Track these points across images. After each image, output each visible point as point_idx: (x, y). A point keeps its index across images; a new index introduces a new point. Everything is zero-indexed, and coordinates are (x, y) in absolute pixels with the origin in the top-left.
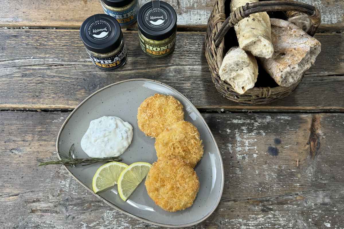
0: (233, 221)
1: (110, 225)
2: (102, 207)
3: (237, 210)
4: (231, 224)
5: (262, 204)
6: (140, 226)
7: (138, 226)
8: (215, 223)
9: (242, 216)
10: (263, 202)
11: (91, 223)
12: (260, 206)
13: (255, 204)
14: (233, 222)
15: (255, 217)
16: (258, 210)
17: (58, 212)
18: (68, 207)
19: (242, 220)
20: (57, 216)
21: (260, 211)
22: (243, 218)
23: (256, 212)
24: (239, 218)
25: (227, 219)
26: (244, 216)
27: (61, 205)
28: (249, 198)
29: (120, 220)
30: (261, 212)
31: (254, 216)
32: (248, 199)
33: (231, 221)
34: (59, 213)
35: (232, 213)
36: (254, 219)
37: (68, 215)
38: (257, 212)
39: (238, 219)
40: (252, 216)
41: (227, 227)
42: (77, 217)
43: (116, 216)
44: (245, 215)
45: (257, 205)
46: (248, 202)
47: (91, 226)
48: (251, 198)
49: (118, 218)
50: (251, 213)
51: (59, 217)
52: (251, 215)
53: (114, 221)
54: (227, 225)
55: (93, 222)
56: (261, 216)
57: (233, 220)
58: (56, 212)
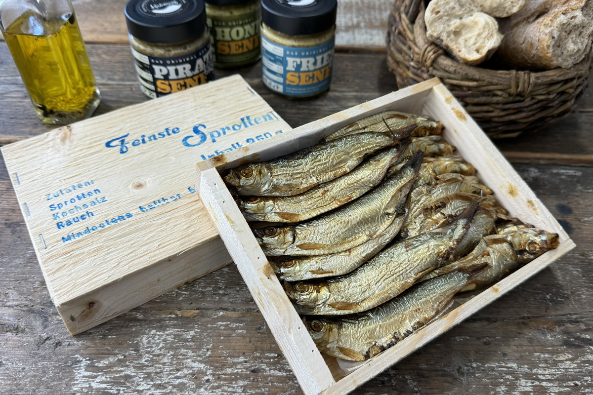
0: (494, 367)
1: (152, 366)
2: (139, 320)
3: (498, 340)
4: (488, 375)
5: (563, 328)
6: (236, 371)
7: (229, 371)
8: (444, 371)
9: (515, 356)
10: (564, 325)
11: (103, 358)
12: (559, 333)
13: (544, 328)
14: (493, 369)
15: (550, 358)
16: (554, 343)
17: (20, 330)
18: (50, 319)
19: (516, 365)
20: (15, 338)
21: (562, 345)
22: (518, 360)
23: (549, 346)
24: (508, 360)
25: (476, 361)
26: (521, 357)
27: (33, 312)
28: (526, 315)
29: (181, 355)
30: (565, 347)
31: (546, 356)
32: (524, 318)
33: (489, 367)
34: (23, 331)
35: (486, 347)
36: (549, 363)
37: (45, 337)
38: (553, 346)
39: (506, 364)
40: (542, 356)
41: (479, 382)
42: (68, 343)
43: (172, 343)
44: (523, 354)
45: (551, 330)
46: (524, 323)
47: (100, 365)
48: (529, 315)
49: (178, 348)
50: (537, 348)
51: (20, 341)
52: (538, 354)
53: (164, 355)
54: (477, 377)
55: (107, 357)
56: (567, 358)
57: (493, 365)
58: (17, 328)
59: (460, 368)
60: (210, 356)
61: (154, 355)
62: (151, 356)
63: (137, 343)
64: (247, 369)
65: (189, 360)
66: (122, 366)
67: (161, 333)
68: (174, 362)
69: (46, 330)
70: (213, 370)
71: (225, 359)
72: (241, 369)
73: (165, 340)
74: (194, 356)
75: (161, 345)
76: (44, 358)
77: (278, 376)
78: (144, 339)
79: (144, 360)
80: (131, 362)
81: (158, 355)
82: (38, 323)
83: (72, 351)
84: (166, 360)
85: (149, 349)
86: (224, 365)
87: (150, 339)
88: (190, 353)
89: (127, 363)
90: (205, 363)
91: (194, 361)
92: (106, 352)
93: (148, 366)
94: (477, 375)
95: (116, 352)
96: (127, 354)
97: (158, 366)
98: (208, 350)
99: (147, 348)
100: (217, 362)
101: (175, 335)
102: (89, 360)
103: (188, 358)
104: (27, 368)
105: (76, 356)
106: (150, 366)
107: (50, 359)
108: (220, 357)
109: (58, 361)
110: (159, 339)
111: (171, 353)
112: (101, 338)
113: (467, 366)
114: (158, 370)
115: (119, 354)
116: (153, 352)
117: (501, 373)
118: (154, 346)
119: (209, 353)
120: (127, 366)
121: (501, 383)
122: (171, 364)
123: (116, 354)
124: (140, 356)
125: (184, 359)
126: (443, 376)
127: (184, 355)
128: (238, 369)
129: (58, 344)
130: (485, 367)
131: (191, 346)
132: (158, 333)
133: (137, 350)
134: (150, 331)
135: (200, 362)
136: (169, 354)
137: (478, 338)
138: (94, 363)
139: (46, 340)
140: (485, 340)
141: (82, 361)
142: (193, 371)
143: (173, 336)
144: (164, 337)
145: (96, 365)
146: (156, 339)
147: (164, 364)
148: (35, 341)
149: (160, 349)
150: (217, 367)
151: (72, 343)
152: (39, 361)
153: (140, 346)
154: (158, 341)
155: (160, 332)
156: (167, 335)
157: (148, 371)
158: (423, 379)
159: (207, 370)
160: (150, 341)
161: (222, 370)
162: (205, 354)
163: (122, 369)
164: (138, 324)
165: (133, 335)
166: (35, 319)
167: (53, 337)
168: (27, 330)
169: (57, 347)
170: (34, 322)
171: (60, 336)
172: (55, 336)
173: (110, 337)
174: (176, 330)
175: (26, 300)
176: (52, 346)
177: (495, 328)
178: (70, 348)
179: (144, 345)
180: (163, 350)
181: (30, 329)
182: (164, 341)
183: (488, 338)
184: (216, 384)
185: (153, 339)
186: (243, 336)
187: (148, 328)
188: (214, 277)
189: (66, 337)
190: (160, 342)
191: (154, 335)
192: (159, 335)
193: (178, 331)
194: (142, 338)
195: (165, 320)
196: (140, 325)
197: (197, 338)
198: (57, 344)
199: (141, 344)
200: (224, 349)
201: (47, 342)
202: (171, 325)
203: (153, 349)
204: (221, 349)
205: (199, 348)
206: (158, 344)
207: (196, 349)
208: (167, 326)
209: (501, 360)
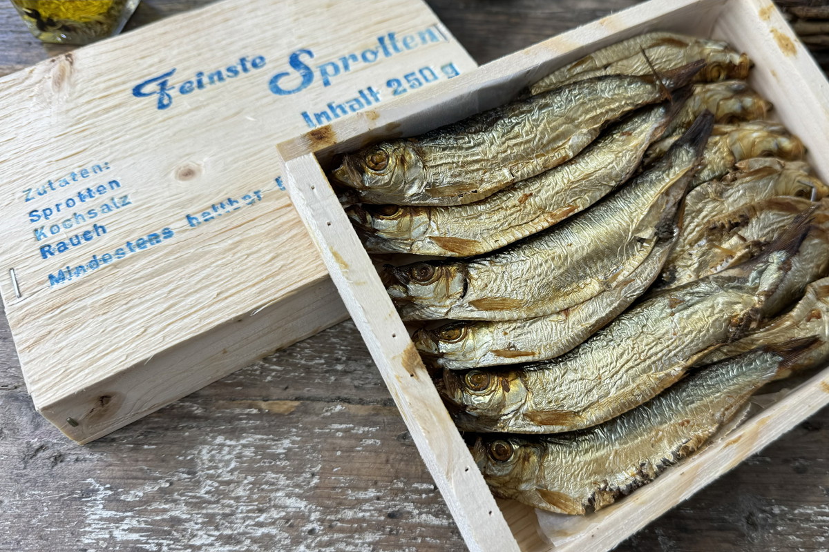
59: (751, 514)
60: (316, 487)
61: (222, 483)
62: (216, 484)
63: (192, 459)
64: (380, 511)
65: (280, 494)
66: (167, 502)
67: (233, 443)
68: (255, 496)
69: (37, 432)
70: (323, 513)
71: (343, 493)
72: (369, 511)
73: (239, 456)
74: (288, 486)
75: (233, 465)
76: (34, 483)
77: (434, 526)
78: (204, 452)
79: (203, 491)
80: (182, 495)
81: (228, 483)
82: (25, 419)
83: (81, 471)
84: (240, 492)
85: (211, 472)
86: (340, 504)
87: (213, 452)
88: (283, 481)
89: (176, 496)
90: (307, 498)
91: (289, 496)
92: (140, 474)
93: (210, 503)
94: (779, 529)
95: (157, 474)
96: (175, 478)
97: (226, 502)
98: (313, 475)
99: (209, 469)
100: (329, 498)
101: (257, 447)
102: (110, 489)
103: (278, 490)
104: (6, 501)
105: (89, 480)
106: (214, 503)
107: (44, 484)
108: (334, 488)
109: (58, 489)
110: (229, 453)
111: (251, 479)
112: (132, 450)
113: (763, 511)
114: (227, 511)
115: (161, 478)
116: (219, 476)
117: (821, 527)
118: (220, 465)
119: (315, 481)
120: (175, 501)
121: (821, 544)
122: (250, 500)
123: (156, 479)
124: (198, 484)
125: (272, 491)
126: (720, 529)
127: (273, 484)
128: (365, 511)
129: (59, 458)
130: (794, 514)
131: (284, 467)
132: (228, 442)
133: (192, 473)
134: (214, 438)
135: (300, 496)
136: (246, 482)
137: (786, 461)
138: (118, 494)
139: (38, 450)
140: (797, 464)
141: (98, 490)
142: (288, 513)
143: (252, 449)
144: (237, 450)
145: (122, 498)
146: (224, 452)
147: (237, 499)
148: (19, 452)
149: (232, 471)
150: (327, 507)
151: (81, 457)
152: (27, 488)
153: (196, 465)
154: (227, 457)
155: (231, 440)
156: (244, 446)
157: (210, 511)
158: (683, 535)
159: (310, 512)
160: (213, 456)
161: (337, 512)
162: (309, 483)
163: (166, 506)
164: (194, 425)
165: (186, 444)
166: (20, 414)
167: (50, 445)
168: (6, 431)
169: (56, 464)
170: (18, 418)
171: (62, 445)
172: (53, 444)
173: (146, 447)
174: (259, 436)
175: (6, 377)
176: (48, 463)
177: (816, 442)
178: (79, 466)
179: (203, 464)
180: (236, 473)
181: (10, 430)
182: (237, 457)
183: (802, 461)
184: (326, 538)
185: (219, 453)
186: (374, 450)
187: (211, 432)
188: (329, 339)
189: (71, 446)
190: (230, 460)
191: (222, 446)
192: (229, 446)
193: (262, 440)
194: (200, 451)
195: (241, 419)
196: (197, 427)
197: (296, 454)
198: (56, 459)
199: (199, 461)
200: (341, 475)
201: (40, 454)
202: (250, 428)
203: (220, 471)
204: (336, 474)
205: (298, 471)
206: (228, 463)
207: (293, 472)
208: (243, 430)
209: (822, 502)
